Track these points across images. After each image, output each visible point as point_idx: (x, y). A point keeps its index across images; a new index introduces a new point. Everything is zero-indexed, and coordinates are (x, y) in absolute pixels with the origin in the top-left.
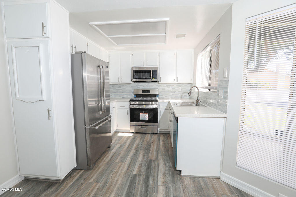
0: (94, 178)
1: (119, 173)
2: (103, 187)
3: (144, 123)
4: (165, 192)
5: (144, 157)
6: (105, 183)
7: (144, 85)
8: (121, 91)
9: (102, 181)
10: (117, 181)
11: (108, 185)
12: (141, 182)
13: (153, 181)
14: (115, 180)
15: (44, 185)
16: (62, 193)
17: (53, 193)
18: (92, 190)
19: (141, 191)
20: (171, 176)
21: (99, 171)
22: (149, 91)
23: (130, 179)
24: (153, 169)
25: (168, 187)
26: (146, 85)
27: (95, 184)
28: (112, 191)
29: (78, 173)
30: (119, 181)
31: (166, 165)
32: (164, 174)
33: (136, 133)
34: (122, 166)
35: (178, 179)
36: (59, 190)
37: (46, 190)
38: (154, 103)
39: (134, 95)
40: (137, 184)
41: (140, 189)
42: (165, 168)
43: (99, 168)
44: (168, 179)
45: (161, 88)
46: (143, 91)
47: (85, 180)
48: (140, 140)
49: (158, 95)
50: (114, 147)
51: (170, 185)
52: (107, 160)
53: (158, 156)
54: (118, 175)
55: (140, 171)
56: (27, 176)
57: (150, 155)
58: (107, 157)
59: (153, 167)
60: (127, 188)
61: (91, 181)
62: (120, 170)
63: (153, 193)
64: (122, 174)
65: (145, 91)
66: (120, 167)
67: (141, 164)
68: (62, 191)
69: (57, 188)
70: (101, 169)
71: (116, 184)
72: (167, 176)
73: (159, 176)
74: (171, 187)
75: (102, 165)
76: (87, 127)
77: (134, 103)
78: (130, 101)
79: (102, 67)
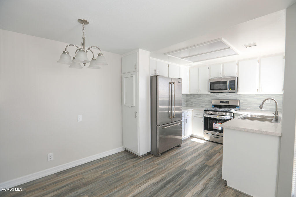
0: (158, 162)
1: (174, 165)
2: (160, 168)
3: (217, 133)
4: (201, 190)
5: (203, 161)
6: (162, 167)
7: (223, 95)
8: (201, 101)
9: (161, 165)
10: (170, 169)
11: (164, 169)
12: (187, 176)
13: (197, 179)
14: (170, 168)
15: (132, 156)
16: (138, 163)
17: (134, 161)
18: (153, 168)
19: (183, 181)
20: (216, 183)
21: (163, 159)
22: (227, 102)
23: (180, 171)
24: (204, 172)
25: (206, 188)
26: (225, 96)
27: (157, 165)
28: (164, 173)
29: (151, 156)
30: (172, 170)
31: (219, 173)
32: (211, 178)
33: (209, 141)
34: (181, 161)
35: (221, 187)
36: (137, 161)
37: (132, 159)
38: (228, 114)
39: (213, 105)
40: (183, 175)
41: (183, 179)
42: (215, 175)
43: (164, 157)
44: (212, 183)
45: (241, 98)
46: (222, 102)
47: (153, 161)
48: (209, 148)
49: (239, 106)
50: (183, 147)
51: (210, 188)
52: (172, 155)
53: (215, 165)
54: (173, 166)
55: (191, 169)
56: (127, 149)
57: (209, 161)
58: (173, 153)
59: (205, 170)
60: (175, 175)
61: (155, 163)
62: (177, 163)
63: (191, 186)
64: (177, 166)
65: (223, 101)
66: (178, 162)
67: (196, 165)
68: (138, 162)
69: (137, 160)
70: (165, 158)
71: (169, 170)
72: (213, 181)
73: (205, 178)
74: (209, 189)
75: (167, 156)
76: (158, 126)
77: (208, 112)
78: (205, 110)
79: (173, 83)
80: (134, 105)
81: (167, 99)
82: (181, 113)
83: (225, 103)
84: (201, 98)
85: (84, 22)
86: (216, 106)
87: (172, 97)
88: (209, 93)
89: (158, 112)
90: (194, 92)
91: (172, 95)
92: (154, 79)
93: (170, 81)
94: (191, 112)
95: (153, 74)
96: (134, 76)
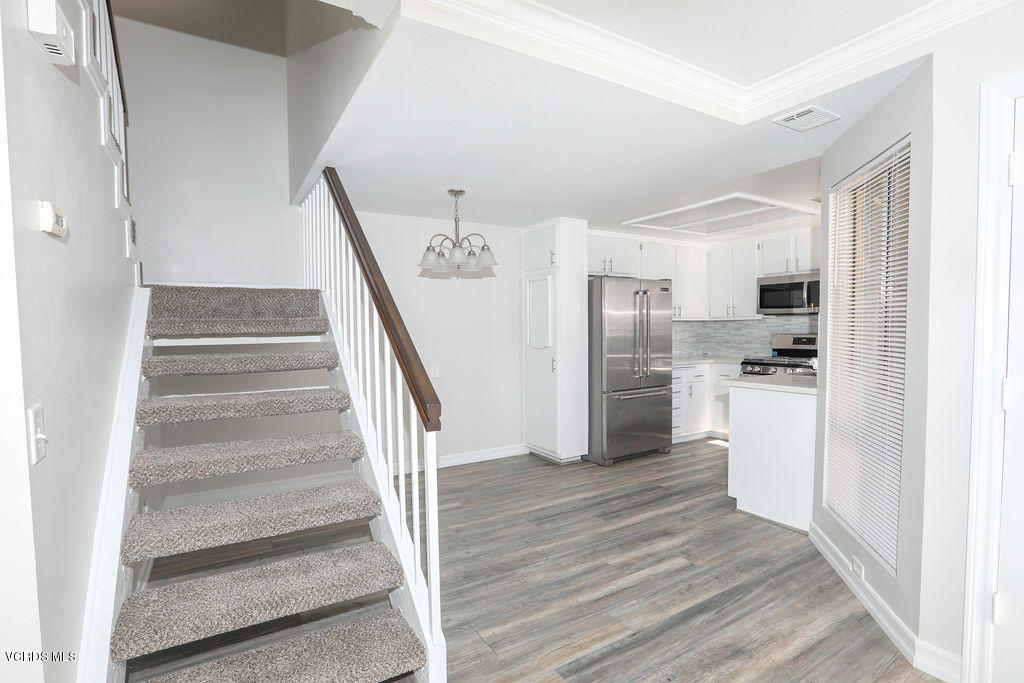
0: (601, 473)
1: (639, 479)
5: (709, 477)
7: (802, 323)
8: (743, 338)
9: (609, 478)
15: (545, 463)
16: (557, 472)
17: (550, 469)
18: (588, 480)
21: (616, 470)
22: (810, 341)
26: (806, 323)
27: (598, 477)
29: (588, 464)
32: (711, 500)
36: (557, 469)
37: (545, 466)
38: (799, 371)
39: (774, 350)
43: (620, 468)
46: (797, 341)
47: (591, 471)
52: (641, 465)
54: (635, 480)
56: (534, 450)
58: (644, 463)
59: (705, 489)
61: (596, 475)
62: (646, 477)
65: (800, 339)
66: (649, 475)
69: (556, 467)
70: (622, 469)
75: (626, 467)
76: (604, 392)
77: (749, 368)
78: (743, 363)
79: (645, 293)
80: (550, 344)
81: (630, 335)
82: (670, 372)
83: (805, 343)
84: (743, 331)
85: (457, 193)
86: (781, 352)
87: (642, 328)
88: (760, 316)
89: (605, 362)
90: (719, 314)
91: (641, 322)
92: (596, 283)
93: (636, 287)
94: (708, 370)
95: (598, 271)
96: (550, 278)
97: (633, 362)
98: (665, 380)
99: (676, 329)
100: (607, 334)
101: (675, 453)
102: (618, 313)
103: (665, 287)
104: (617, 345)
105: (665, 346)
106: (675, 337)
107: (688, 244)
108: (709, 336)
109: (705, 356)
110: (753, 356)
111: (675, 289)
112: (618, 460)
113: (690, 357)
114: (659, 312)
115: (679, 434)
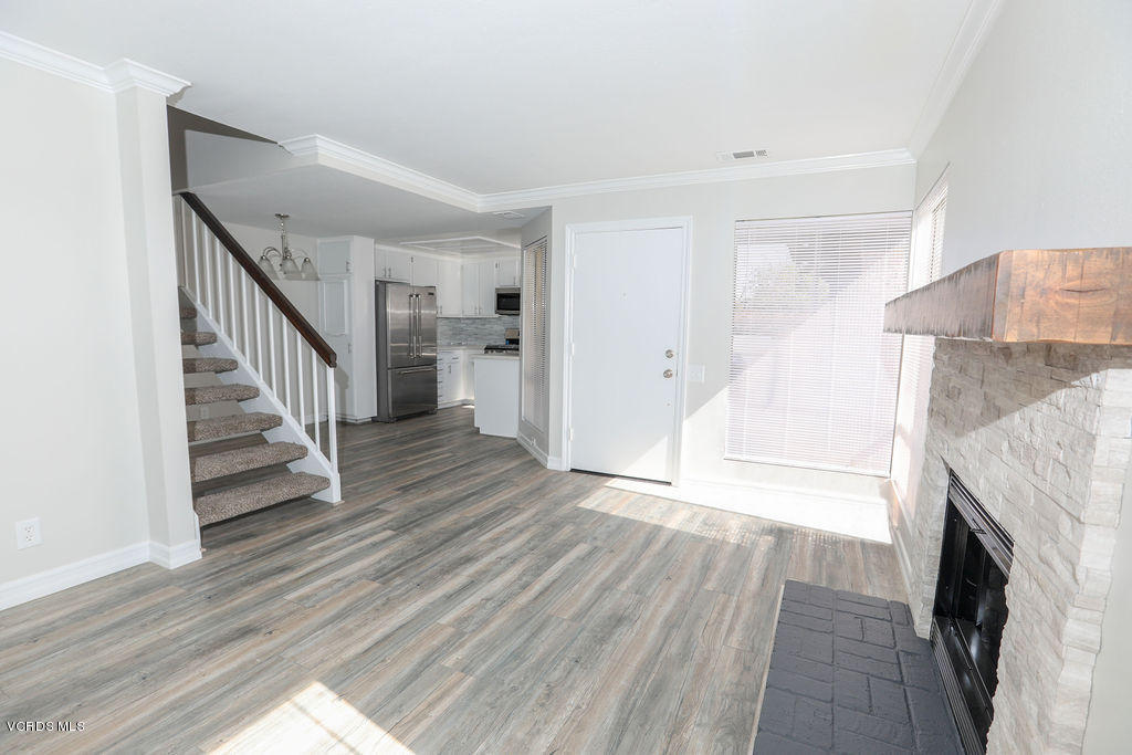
39: (507, 340)
76: (389, 368)
77: (490, 352)
78: (486, 348)
79: (417, 296)
80: (346, 332)
84: (486, 326)
86: (511, 341)
87: (415, 322)
88: (497, 316)
89: (389, 348)
90: (470, 313)
91: (415, 317)
92: (381, 286)
93: (410, 291)
94: (461, 354)
95: (381, 277)
96: (345, 281)
97: (410, 349)
98: (432, 362)
99: (440, 323)
100: (390, 328)
101: (439, 414)
102: (397, 311)
103: (431, 293)
104: (397, 335)
105: (431, 338)
106: (439, 330)
107: (447, 258)
108: (463, 330)
109: (460, 344)
110: (493, 343)
111: (438, 293)
112: (400, 419)
113: (449, 345)
114: (427, 312)
115: (442, 402)
